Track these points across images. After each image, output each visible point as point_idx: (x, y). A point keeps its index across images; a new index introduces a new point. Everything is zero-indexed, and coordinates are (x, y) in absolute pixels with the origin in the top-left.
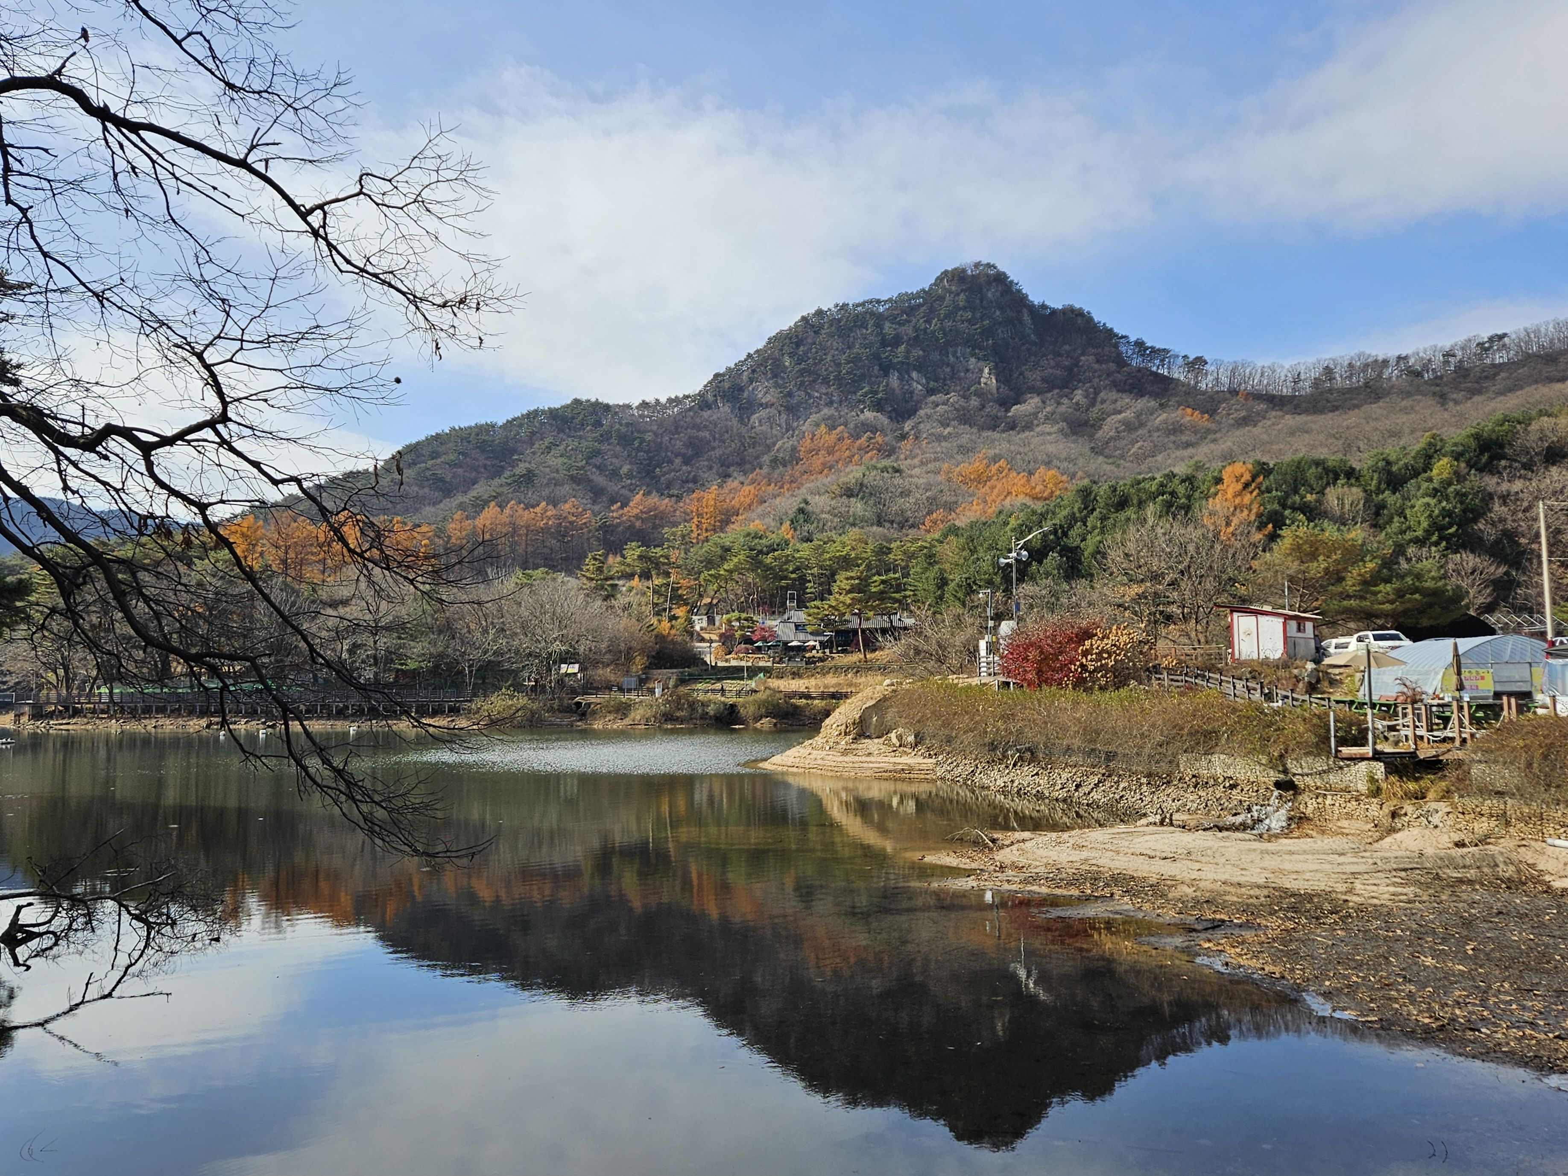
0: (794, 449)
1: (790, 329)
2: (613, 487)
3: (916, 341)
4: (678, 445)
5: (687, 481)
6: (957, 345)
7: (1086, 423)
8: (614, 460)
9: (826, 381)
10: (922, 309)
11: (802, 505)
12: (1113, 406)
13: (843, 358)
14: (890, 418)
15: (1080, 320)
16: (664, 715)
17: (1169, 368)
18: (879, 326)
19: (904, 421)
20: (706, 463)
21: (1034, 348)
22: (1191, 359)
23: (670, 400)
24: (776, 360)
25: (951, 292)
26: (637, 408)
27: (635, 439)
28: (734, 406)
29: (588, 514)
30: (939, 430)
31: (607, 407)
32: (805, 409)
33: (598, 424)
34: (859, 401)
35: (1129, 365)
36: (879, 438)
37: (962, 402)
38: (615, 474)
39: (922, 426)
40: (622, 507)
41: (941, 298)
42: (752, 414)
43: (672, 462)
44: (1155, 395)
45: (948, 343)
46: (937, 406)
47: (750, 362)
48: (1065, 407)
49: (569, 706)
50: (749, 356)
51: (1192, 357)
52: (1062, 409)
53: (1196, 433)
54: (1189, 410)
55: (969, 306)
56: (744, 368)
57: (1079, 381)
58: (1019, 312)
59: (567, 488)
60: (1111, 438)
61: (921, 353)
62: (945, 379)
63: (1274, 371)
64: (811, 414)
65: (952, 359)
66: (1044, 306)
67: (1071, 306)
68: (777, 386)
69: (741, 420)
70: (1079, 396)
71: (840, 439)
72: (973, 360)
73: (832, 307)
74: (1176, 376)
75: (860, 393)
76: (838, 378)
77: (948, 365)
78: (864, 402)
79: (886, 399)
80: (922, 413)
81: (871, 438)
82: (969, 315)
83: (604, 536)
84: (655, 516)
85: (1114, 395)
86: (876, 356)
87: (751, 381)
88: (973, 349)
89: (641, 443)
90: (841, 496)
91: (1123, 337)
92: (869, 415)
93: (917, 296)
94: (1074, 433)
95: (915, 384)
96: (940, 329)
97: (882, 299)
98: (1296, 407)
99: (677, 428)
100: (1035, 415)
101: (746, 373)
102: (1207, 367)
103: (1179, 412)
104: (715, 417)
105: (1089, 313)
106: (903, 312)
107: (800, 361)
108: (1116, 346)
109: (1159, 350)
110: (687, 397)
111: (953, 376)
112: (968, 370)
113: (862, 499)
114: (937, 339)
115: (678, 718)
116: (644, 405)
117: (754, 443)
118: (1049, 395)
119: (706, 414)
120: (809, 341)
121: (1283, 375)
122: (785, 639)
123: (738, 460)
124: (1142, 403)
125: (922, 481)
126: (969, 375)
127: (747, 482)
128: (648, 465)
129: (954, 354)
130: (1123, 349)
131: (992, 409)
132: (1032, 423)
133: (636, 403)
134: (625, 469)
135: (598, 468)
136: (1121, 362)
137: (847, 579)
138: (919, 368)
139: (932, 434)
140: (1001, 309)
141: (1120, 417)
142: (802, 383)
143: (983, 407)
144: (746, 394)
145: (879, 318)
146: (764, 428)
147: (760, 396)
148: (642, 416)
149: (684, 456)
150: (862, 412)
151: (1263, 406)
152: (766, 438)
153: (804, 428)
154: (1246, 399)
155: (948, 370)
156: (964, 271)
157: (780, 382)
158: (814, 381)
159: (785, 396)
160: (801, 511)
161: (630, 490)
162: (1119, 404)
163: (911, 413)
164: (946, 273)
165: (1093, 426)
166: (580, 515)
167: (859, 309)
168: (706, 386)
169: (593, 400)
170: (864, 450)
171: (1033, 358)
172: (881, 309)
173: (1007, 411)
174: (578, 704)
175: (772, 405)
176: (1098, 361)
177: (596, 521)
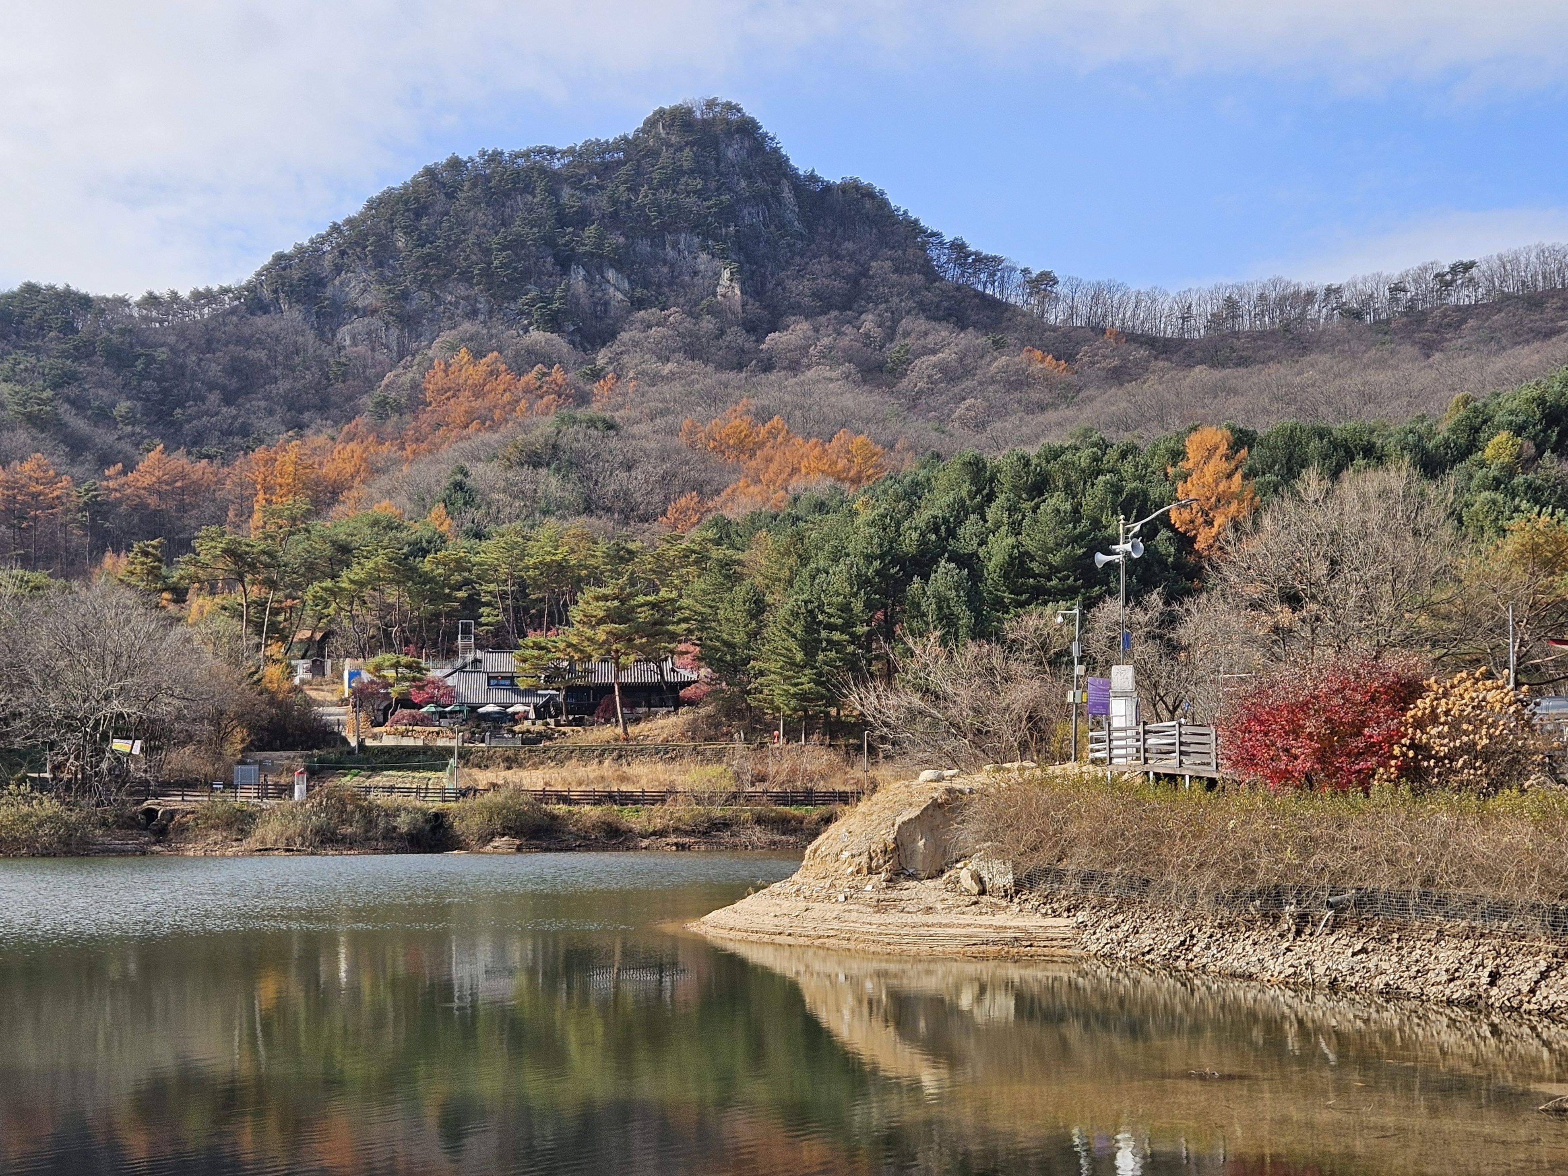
0: (415, 386)
1: (406, 187)
2: (104, 437)
3: (614, 220)
4: (214, 370)
5: (231, 433)
6: (678, 231)
7: (880, 367)
8: (101, 392)
9: (466, 277)
10: (623, 169)
11: (459, 477)
12: (922, 342)
13: (495, 241)
14: (572, 342)
15: (868, 204)
16: (317, 832)
17: (1002, 284)
18: (553, 191)
19: (595, 349)
20: (263, 404)
21: (799, 245)
22: (1034, 276)
23: (197, 295)
24: (380, 237)
25: (669, 145)
26: (138, 305)
27: (138, 357)
28: (308, 311)
29: (65, 481)
30: (654, 366)
31: (85, 302)
32: (430, 320)
33: (68, 328)
34: (522, 313)
35: (943, 279)
36: (557, 374)
37: (688, 323)
38: (103, 416)
39: (625, 358)
40: (124, 472)
41: (654, 154)
42: (339, 325)
43: (203, 399)
44: (983, 328)
45: (664, 228)
46: (649, 327)
47: (336, 239)
48: (849, 338)
49: (133, 818)
50: (335, 228)
51: (1035, 273)
52: (844, 342)
53: (1051, 387)
54: (1038, 353)
55: (699, 170)
56: (327, 248)
57: (869, 299)
58: (775, 184)
59: (22, 436)
60: (921, 392)
61: (622, 239)
62: (659, 285)
63: (1154, 301)
64: (441, 330)
65: (671, 253)
66: (813, 178)
67: (855, 180)
68: (382, 280)
69: (321, 335)
70: (869, 322)
71: (494, 373)
72: (704, 257)
73: (475, 154)
74: (1012, 300)
75: (524, 299)
76: (487, 273)
77: (665, 262)
78: (529, 314)
79: (565, 312)
80: (624, 336)
81: (544, 374)
82: (699, 183)
83: (93, 520)
84: (183, 489)
85: (922, 324)
86: (549, 242)
87: (338, 269)
88: (705, 239)
89: (147, 364)
90: (522, 464)
91: (933, 234)
92: (536, 336)
93: (616, 146)
94: (865, 381)
95: (612, 289)
96: (653, 202)
97: (558, 147)
98: (1190, 354)
99: (209, 342)
100: (804, 349)
101: (328, 257)
102: (1058, 288)
103: (1024, 355)
104: (276, 326)
105: (882, 193)
106: (593, 172)
107: (422, 241)
108: (923, 247)
109: (986, 257)
110: (226, 291)
111: (673, 280)
112: (696, 273)
113: (558, 470)
114: (648, 219)
115: (345, 837)
116: (152, 300)
117: (344, 374)
118: (823, 319)
119: (260, 321)
120: (438, 208)
121: (1166, 307)
122: (474, 699)
123: (316, 400)
124: (968, 339)
125: (653, 445)
126: (698, 280)
127: (340, 438)
128: (161, 402)
129: (675, 245)
130: (933, 253)
131: (736, 336)
132: (798, 362)
133: (136, 296)
134: (123, 406)
135: (73, 403)
136: (931, 274)
137: (597, 599)
138: (619, 265)
139: (644, 373)
140: (749, 177)
141: (934, 359)
142: (425, 279)
143: (722, 333)
144: (329, 291)
145: (554, 180)
146: (361, 349)
147: (353, 295)
148: (146, 319)
149: (223, 388)
150: (526, 331)
151: (1143, 353)
152: (365, 367)
153: (430, 353)
154: (1116, 340)
155: (665, 270)
156: (690, 111)
157: (388, 274)
158: (445, 276)
159: (396, 298)
160: (459, 486)
161: (137, 445)
162: (930, 338)
163: (607, 336)
164: (661, 113)
165: (892, 371)
166: (51, 482)
167: (520, 161)
168: (259, 274)
169: (60, 286)
170: (536, 393)
171: (797, 259)
172: (557, 165)
173: (760, 340)
174: (151, 814)
175: (374, 312)
176: (896, 271)
177: (77, 496)
